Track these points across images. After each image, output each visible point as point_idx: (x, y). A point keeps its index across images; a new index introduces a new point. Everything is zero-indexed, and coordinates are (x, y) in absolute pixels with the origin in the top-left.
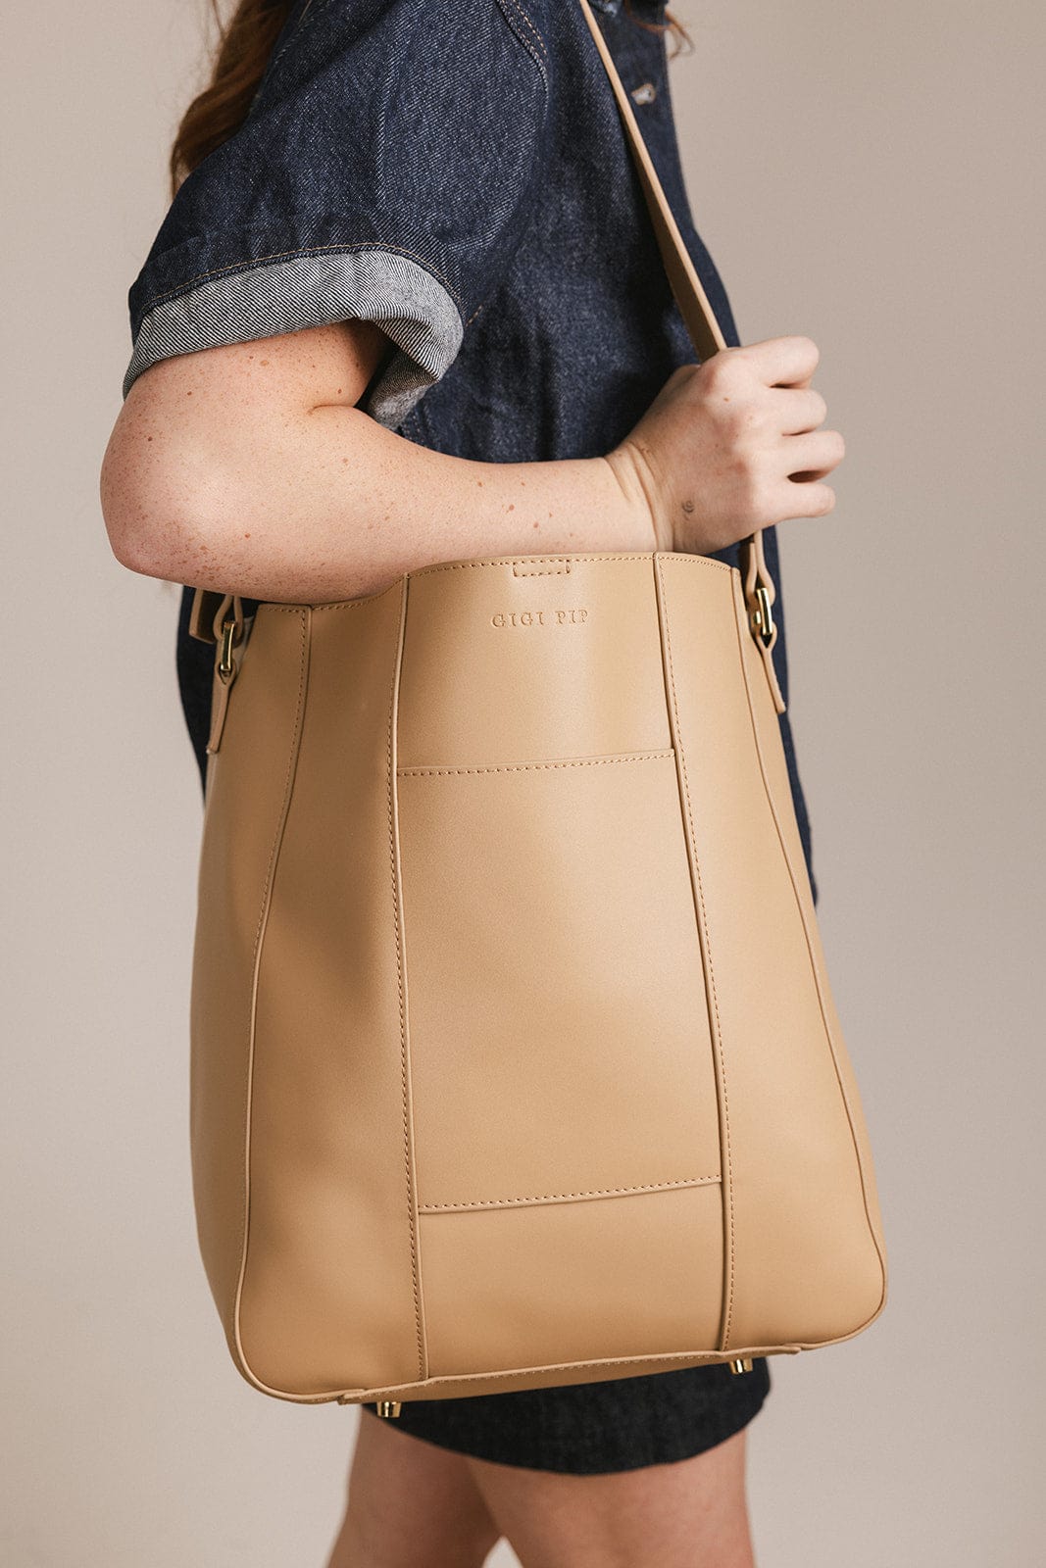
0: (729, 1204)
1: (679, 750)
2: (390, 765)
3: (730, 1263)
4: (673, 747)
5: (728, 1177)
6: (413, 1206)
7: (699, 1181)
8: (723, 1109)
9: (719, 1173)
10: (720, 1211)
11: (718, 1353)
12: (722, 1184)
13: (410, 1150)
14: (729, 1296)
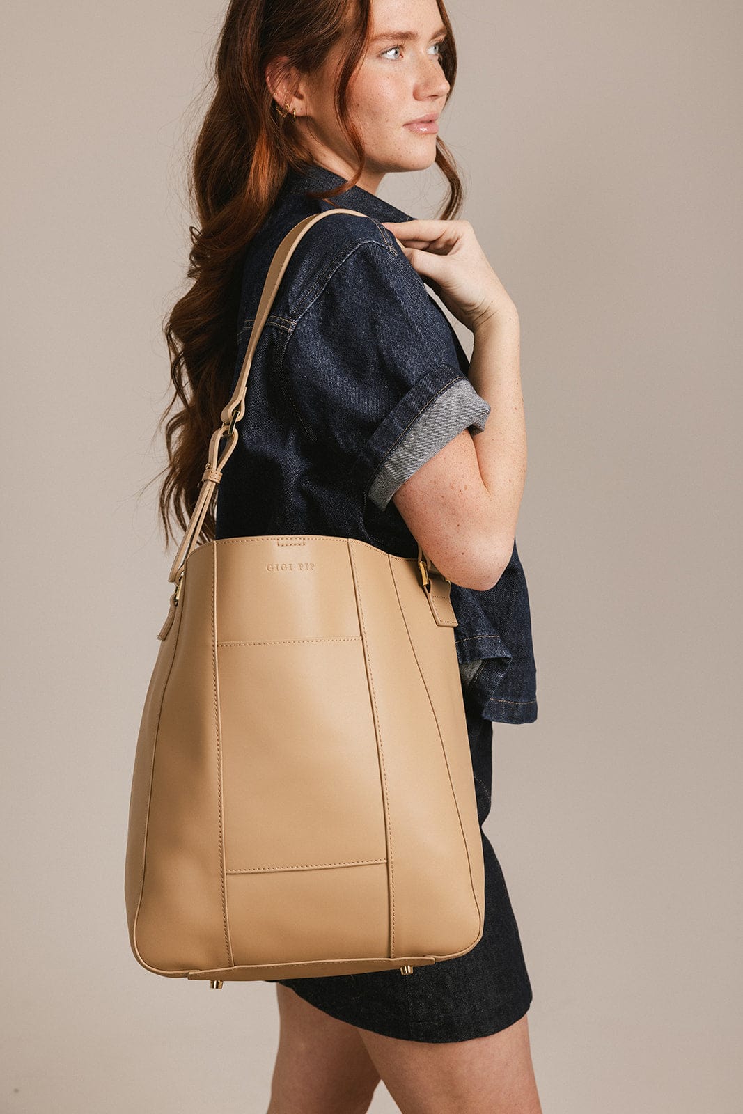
0: (391, 875)
1: (364, 637)
2: (214, 641)
3: (392, 907)
4: (361, 635)
5: (390, 860)
6: (223, 869)
7: (374, 862)
8: (388, 823)
9: (385, 857)
10: (386, 876)
11: (389, 959)
12: (387, 864)
13: (222, 840)
14: (392, 926)
